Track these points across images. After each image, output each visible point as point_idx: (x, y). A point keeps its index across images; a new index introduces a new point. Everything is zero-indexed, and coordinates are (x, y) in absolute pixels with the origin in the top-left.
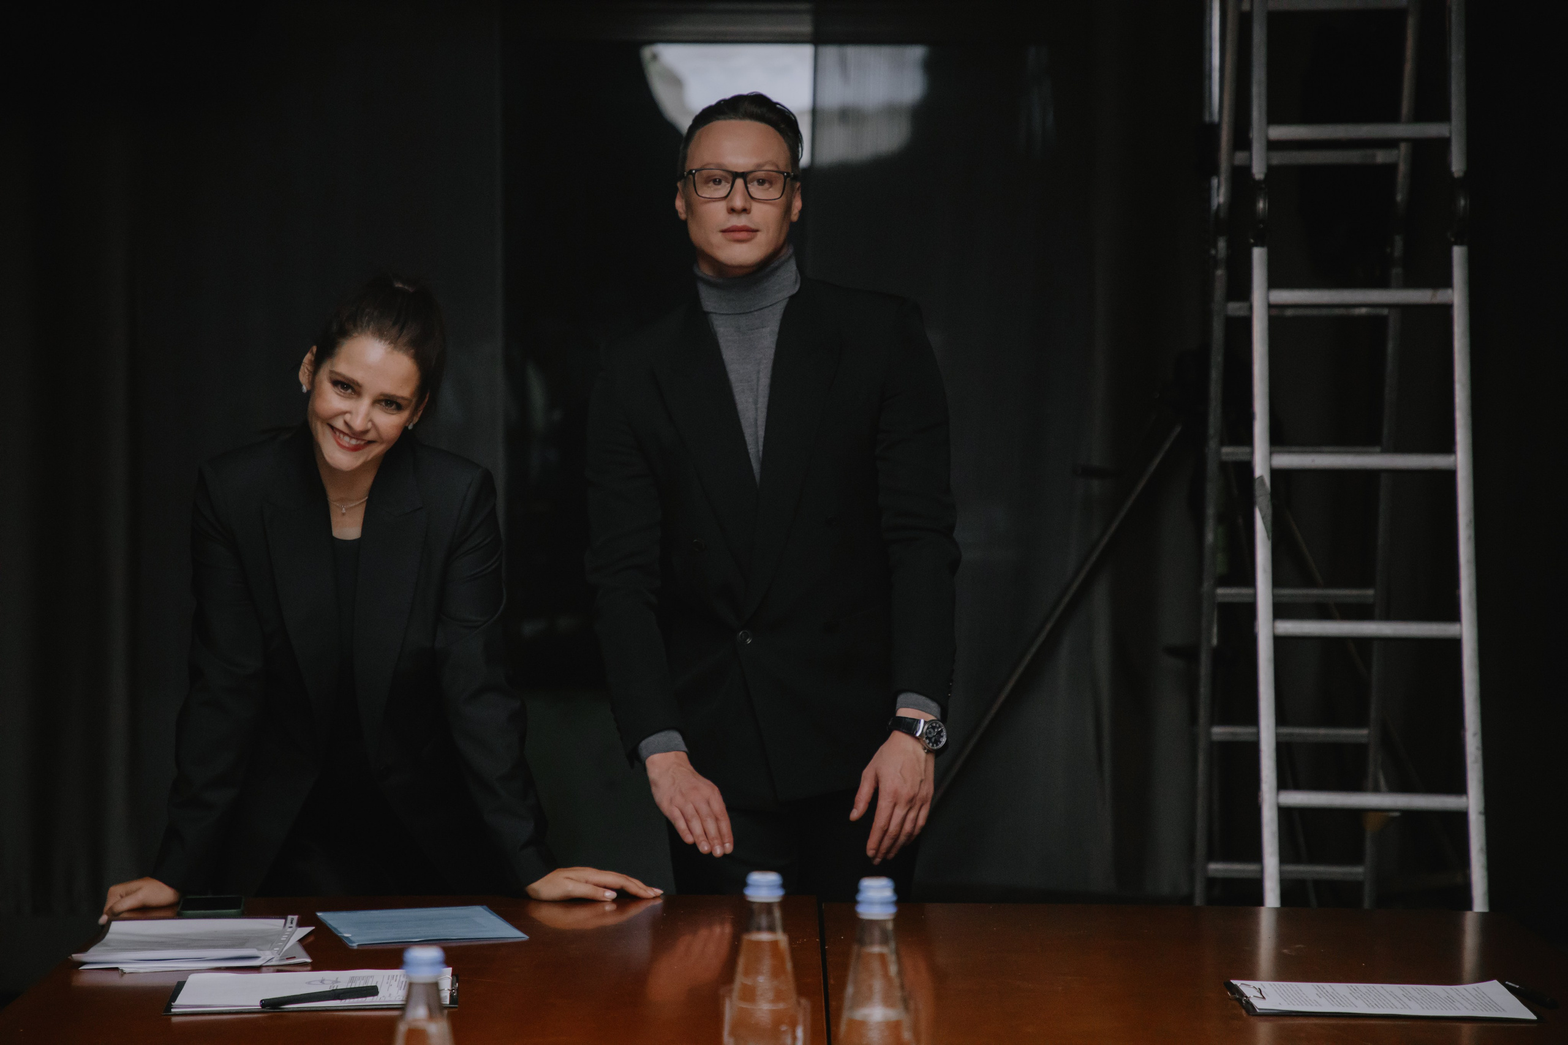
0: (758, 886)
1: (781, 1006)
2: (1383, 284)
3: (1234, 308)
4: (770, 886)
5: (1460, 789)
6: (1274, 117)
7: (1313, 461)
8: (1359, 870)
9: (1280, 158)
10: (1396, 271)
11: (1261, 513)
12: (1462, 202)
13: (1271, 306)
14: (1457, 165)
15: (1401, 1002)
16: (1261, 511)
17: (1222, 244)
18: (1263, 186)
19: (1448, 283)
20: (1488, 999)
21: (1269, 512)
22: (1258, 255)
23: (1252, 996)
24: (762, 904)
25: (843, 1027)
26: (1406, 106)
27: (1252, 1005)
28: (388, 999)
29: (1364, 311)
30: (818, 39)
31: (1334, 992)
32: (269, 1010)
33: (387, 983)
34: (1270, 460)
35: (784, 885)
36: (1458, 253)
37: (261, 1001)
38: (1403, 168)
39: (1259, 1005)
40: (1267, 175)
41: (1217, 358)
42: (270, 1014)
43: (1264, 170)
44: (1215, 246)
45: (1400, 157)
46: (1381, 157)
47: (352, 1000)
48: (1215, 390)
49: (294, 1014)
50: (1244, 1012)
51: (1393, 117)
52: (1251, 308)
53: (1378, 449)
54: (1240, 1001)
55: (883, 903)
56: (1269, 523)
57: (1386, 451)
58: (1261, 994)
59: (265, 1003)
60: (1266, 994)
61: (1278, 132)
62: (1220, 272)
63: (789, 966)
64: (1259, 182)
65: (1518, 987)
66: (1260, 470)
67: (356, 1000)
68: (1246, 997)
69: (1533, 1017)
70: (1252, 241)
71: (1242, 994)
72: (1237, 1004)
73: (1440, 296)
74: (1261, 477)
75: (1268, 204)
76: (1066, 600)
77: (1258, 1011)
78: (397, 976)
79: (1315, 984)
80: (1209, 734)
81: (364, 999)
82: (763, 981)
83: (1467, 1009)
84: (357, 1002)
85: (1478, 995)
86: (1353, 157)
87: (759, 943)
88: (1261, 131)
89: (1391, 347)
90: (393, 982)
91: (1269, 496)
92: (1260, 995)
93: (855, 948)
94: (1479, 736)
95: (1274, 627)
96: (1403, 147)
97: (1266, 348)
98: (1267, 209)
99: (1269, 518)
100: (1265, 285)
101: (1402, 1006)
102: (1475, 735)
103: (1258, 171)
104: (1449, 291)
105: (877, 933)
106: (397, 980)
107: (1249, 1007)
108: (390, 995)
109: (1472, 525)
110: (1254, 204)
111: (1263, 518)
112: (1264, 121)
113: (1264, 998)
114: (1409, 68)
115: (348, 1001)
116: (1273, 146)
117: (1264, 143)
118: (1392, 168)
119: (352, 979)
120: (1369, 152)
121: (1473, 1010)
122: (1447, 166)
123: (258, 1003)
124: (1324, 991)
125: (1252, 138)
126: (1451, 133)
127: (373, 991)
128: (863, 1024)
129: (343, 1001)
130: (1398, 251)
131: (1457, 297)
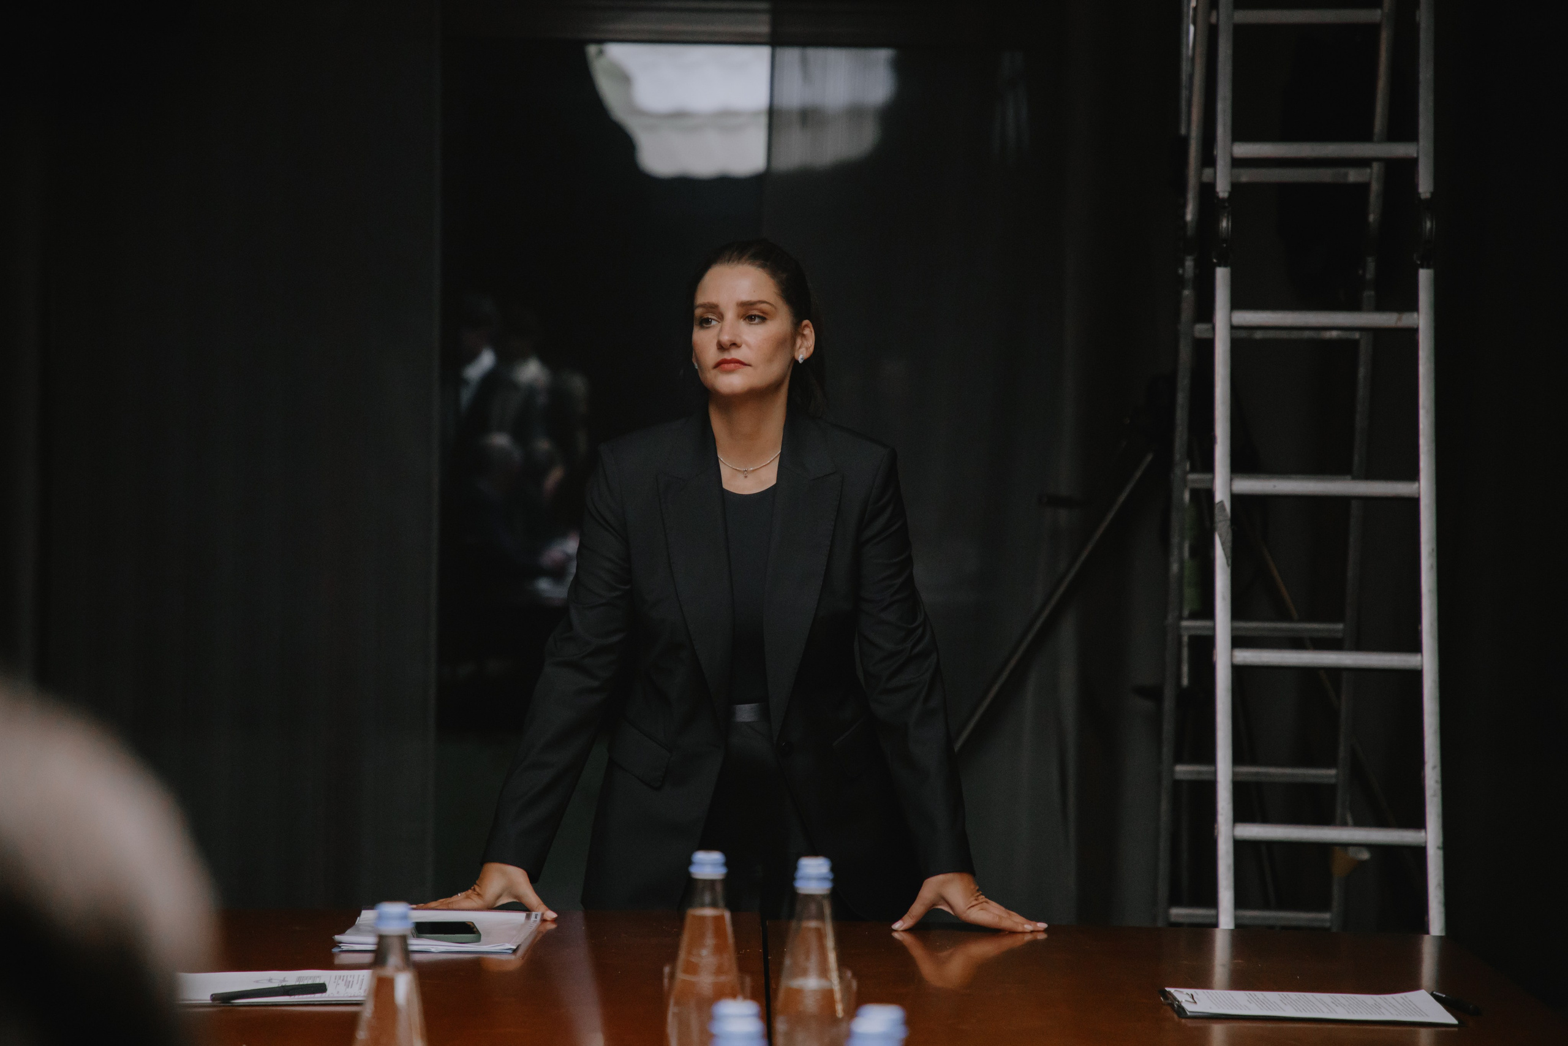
0: (702, 864)
1: (723, 978)
2: (1354, 306)
3: (1200, 329)
4: (714, 864)
5: (1419, 823)
6: (1239, 135)
7: (1275, 486)
8: (1327, 916)
9: (1246, 176)
10: (1369, 294)
11: (1221, 539)
12: (1428, 225)
13: (1233, 328)
14: (1425, 186)
15: (1329, 1008)
16: (1220, 537)
17: (1189, 263)
18: (1227, 204)
19: (1414, 307)
20: (1414, 1006)
21: (1229, 538)
22: (1222, 276)
23: (1184, 1001)
24: (705, 881)
25: (781, 995)
26: (1379, 123)
27: (1183, 1009)
28: (336, 995)
29: (1334, 334)
30: (776, 41)
31: (1266, 999)
32: (219, 1005)
33: (335, 982)
34: (1231, 485)
35: (727, 864)
36: (1425, 276)
37: (212, 995)
38: (1375, 187)
39: (1190, 1008)
40: (1231, 194)
41: (1184, 382)
42: (221, 1009)
43: (1229, 188)
44: (1183, 266)
45: (1372, 176)
46: (1353, 176)
47: (301, 996)
48: (1181, 415)
49: (245, 1008)
50: (1176, 1016)
51: (1365, 135)
52: (1213, 328)
53: (1349, 477)
54: (1172, 1005)
55: (821, 879)
56: (1229, 550)
57: (1357, 477)
58: (1193, 999)
59: (215, 997)
60: (1197, 999)
61: (1243, 150)
62: (1186, 292)
63: (731, 940)
64: (1223, 200)
65: (1444, 996)
66: (1221, 495)
67: (305, 996)
68: (1178, 1001)
69: (1454, 1021)
70: (1215, 261)
71: (1175, 999)
72: (1169, 1008)
73: (1406, 320)
74: (1221, 502)
75: (1232, 222)
76: (1030, 637)
77: (1188, 1013)
78: (344, 976)
79: (1247, 992)
80: (1172, 772)
81: (312, 996)
82: (706, 956)
83: (1392, 1014)
84: (306, 998)
85: (1406, 1003)
86: (1325, 175)
87: (703, 918)
88: (1226, 149)
89: (1362, 372)
90: (340, 981)
91: (1229, 523)
92: (1191, 1000)
93: (794, 924)
94: (1438, 769)
95: (1232, 656)
96: (1376, 166)
97: (1228, 370)
98: (1230, 229)
99: (1229, 544)
100: (1228, 305)
101: (1329, 1011)
102: (1434, 767)
103: (1223, 189)
104: (1415, 315)
105: (813, 908)
106: (345, 980)
107: (1180, 1011)
108: (338, 992)
109: (1435, 554)
110: (1218, 222)
111: (1223, 544)
112: (1229, 138)
113: (1195, 1002)
114: (1382, 83)
115: (297, 997)
116: (1237, 163)
117: (1229, 160)
118: (1364, 187)
119: (299, 978)
120: (1342, 170)
121: (1397, 1015)
122: (1415, 186)
123: (208, 998)
124: (1256, 998)
125: (1216, 155)
126: (1418, 153)
127: (321, 988)
128: (799, 991)
129: (292, 997)
130: (1370, 274)
131: (1423, 320)
